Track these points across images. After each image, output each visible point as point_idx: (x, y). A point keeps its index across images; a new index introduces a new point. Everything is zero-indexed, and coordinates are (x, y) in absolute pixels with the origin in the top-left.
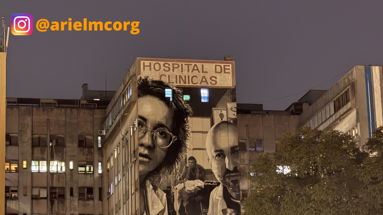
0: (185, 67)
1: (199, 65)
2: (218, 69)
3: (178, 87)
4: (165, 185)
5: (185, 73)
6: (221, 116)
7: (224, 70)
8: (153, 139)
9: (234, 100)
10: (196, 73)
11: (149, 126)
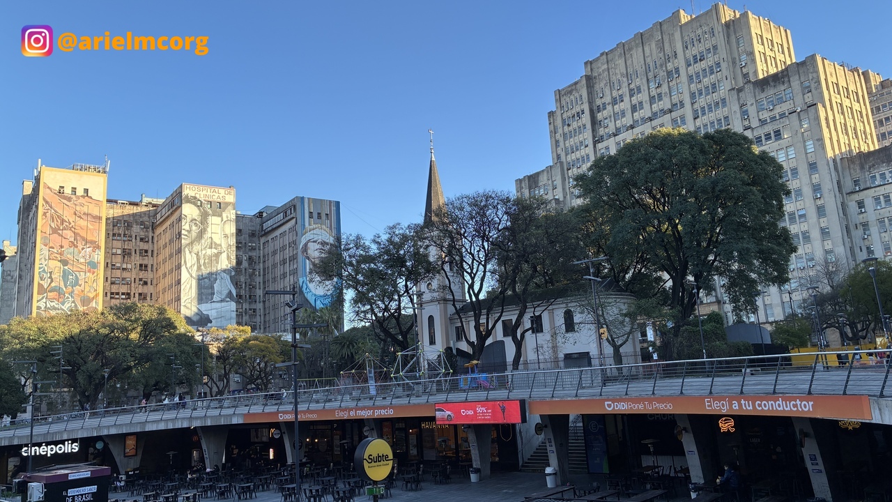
0: (209, 190)
1: (217, 190)
2: (227, 193)
3: (205, 200)
4: (196, 251)
5: (209, 193)
6: (227, 217)
7: (229, 193)
8: (190, 226)
9: (234, 209)
10: (214, 193)
11: (188, 219)
